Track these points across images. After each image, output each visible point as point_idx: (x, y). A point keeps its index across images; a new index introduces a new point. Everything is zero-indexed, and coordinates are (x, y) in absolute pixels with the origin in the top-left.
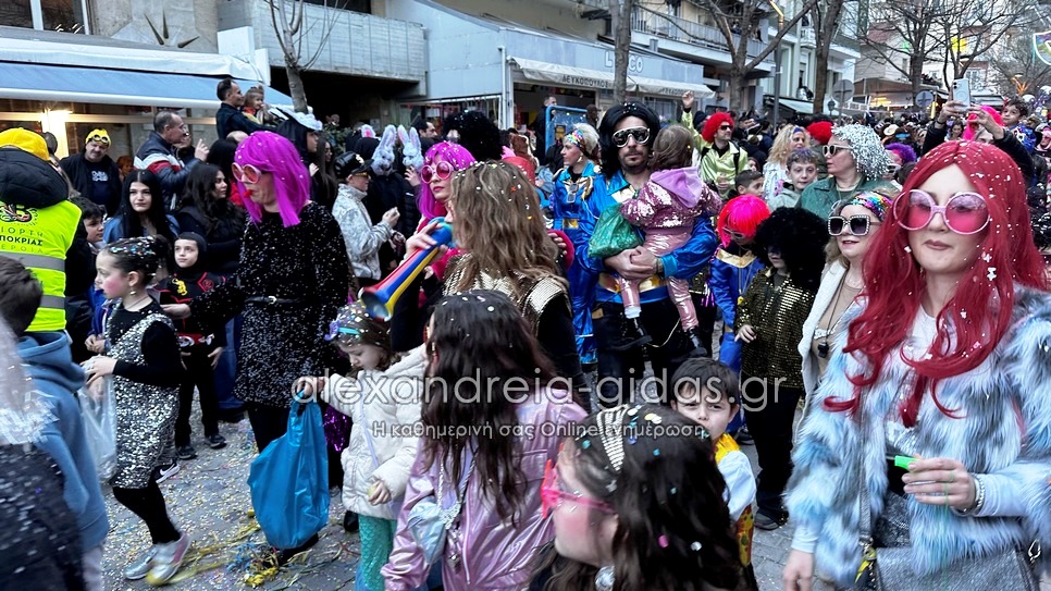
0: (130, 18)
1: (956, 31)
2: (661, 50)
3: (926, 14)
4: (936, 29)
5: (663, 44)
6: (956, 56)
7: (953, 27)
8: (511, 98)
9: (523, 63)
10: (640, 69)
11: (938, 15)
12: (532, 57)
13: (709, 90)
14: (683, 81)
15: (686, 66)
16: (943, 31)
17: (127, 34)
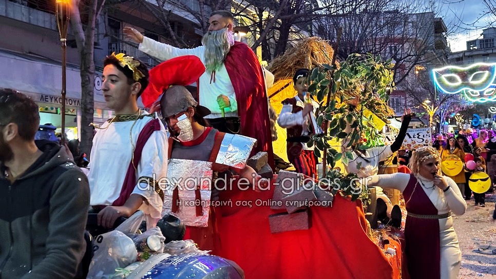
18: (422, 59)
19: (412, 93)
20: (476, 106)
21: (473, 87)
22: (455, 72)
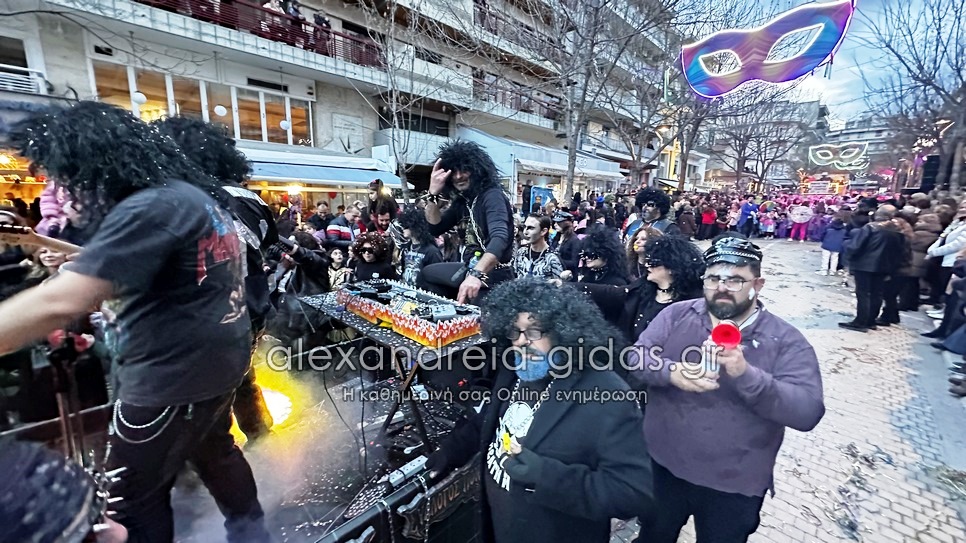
0: (333, 139)
2: (598, 154)
4: (753, 144)
5: (599, 151)
8: (516, 179)
9: (522, 162)
10: (585, 165)
12: (528, 158)
13: (622, 176)
14: (609, 171)
17: (331, 148)
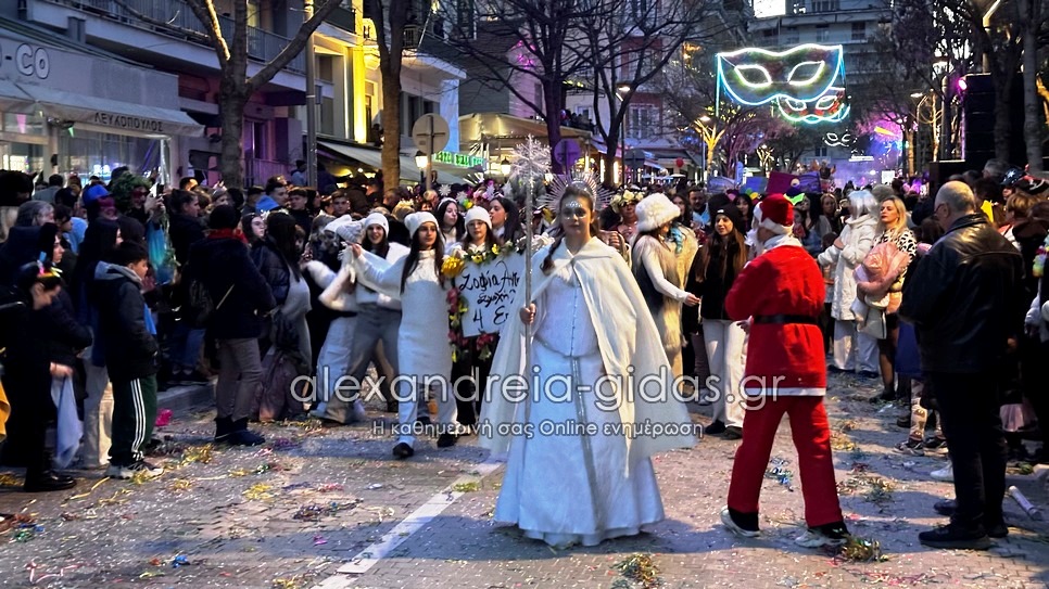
1: (606, 43)
2: (93, 41)
3: (559, 13)
5: (96, 28)
6: (610, 82)
7: (601, 37)
10: (43, 73)
11: (576, 15)
13: (191, 121)
14: (137, 101)
15: (143, 74)
16: (587, 42)
18: (697, 30)
19: (674, 100)
20: (800, 131)
21: (793, 92)
22: (761, 59)
